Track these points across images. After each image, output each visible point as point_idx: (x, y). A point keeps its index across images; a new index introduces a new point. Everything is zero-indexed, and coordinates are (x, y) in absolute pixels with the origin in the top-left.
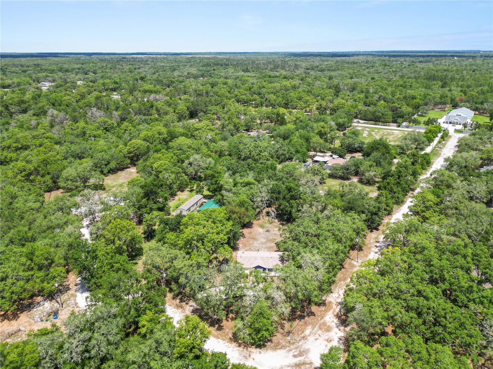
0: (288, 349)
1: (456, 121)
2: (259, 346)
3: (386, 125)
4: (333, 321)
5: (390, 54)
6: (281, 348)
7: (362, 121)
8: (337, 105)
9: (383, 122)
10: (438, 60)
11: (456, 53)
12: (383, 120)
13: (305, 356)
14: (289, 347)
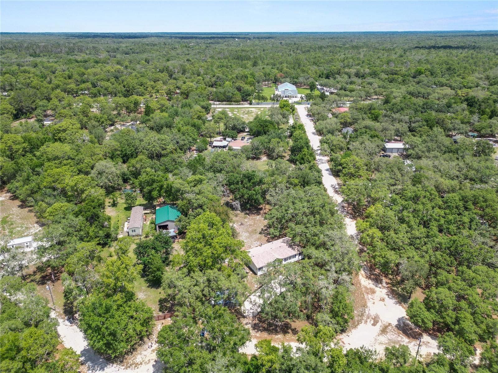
0: (363, 321)
1: (289, 95)
2: (343, 331)
3: (239, 105)
4: (369, 284)
5: (177, 35)
6: (358, 324)
7: (217, 103)
8: (186, 89)
9: (234, 101)
10: (225, 41)
11: (232, 35)
12: (234, 100)
13: (380, 321)
14: (362, 319)
